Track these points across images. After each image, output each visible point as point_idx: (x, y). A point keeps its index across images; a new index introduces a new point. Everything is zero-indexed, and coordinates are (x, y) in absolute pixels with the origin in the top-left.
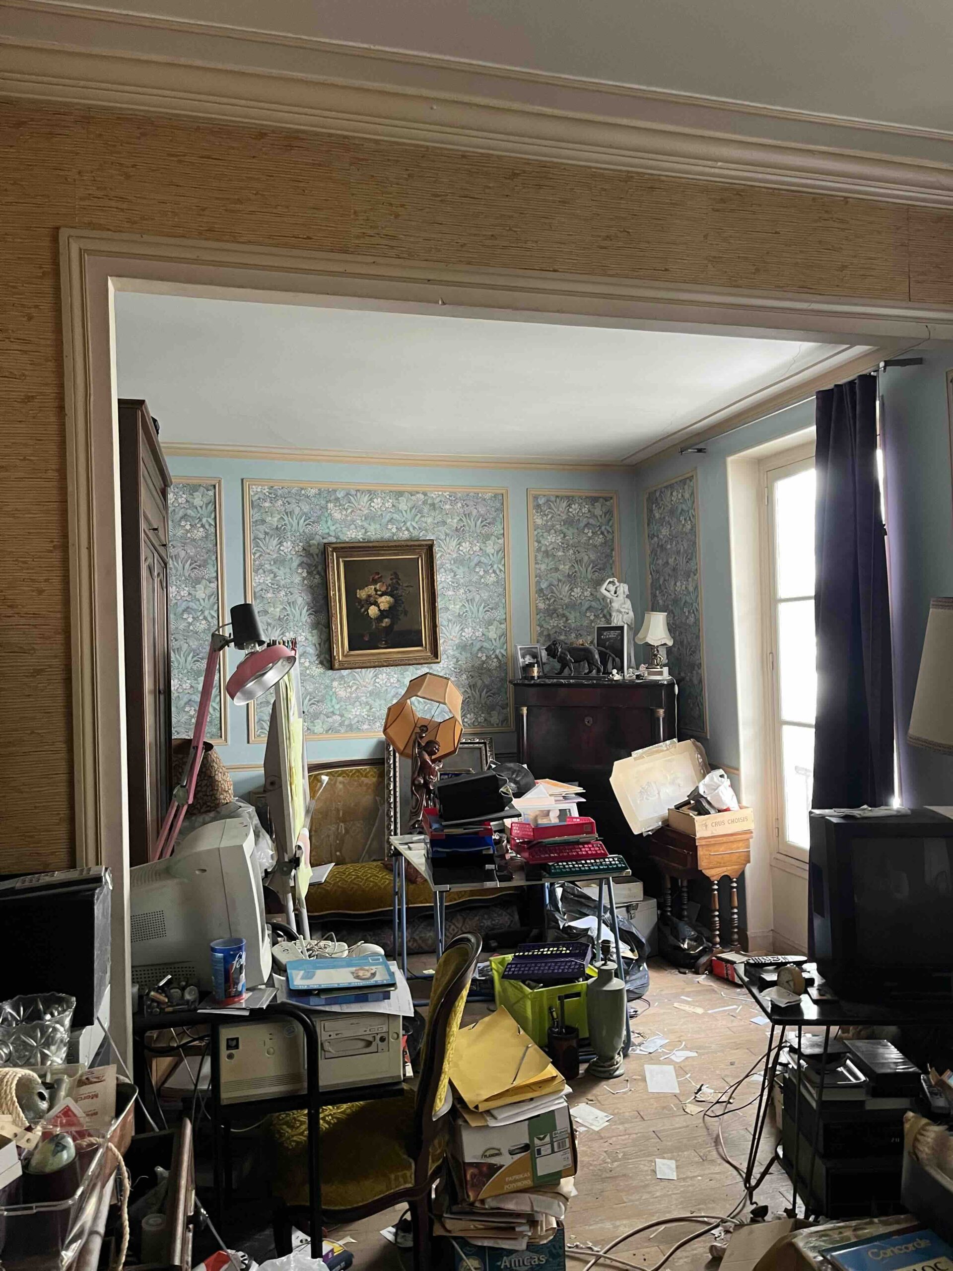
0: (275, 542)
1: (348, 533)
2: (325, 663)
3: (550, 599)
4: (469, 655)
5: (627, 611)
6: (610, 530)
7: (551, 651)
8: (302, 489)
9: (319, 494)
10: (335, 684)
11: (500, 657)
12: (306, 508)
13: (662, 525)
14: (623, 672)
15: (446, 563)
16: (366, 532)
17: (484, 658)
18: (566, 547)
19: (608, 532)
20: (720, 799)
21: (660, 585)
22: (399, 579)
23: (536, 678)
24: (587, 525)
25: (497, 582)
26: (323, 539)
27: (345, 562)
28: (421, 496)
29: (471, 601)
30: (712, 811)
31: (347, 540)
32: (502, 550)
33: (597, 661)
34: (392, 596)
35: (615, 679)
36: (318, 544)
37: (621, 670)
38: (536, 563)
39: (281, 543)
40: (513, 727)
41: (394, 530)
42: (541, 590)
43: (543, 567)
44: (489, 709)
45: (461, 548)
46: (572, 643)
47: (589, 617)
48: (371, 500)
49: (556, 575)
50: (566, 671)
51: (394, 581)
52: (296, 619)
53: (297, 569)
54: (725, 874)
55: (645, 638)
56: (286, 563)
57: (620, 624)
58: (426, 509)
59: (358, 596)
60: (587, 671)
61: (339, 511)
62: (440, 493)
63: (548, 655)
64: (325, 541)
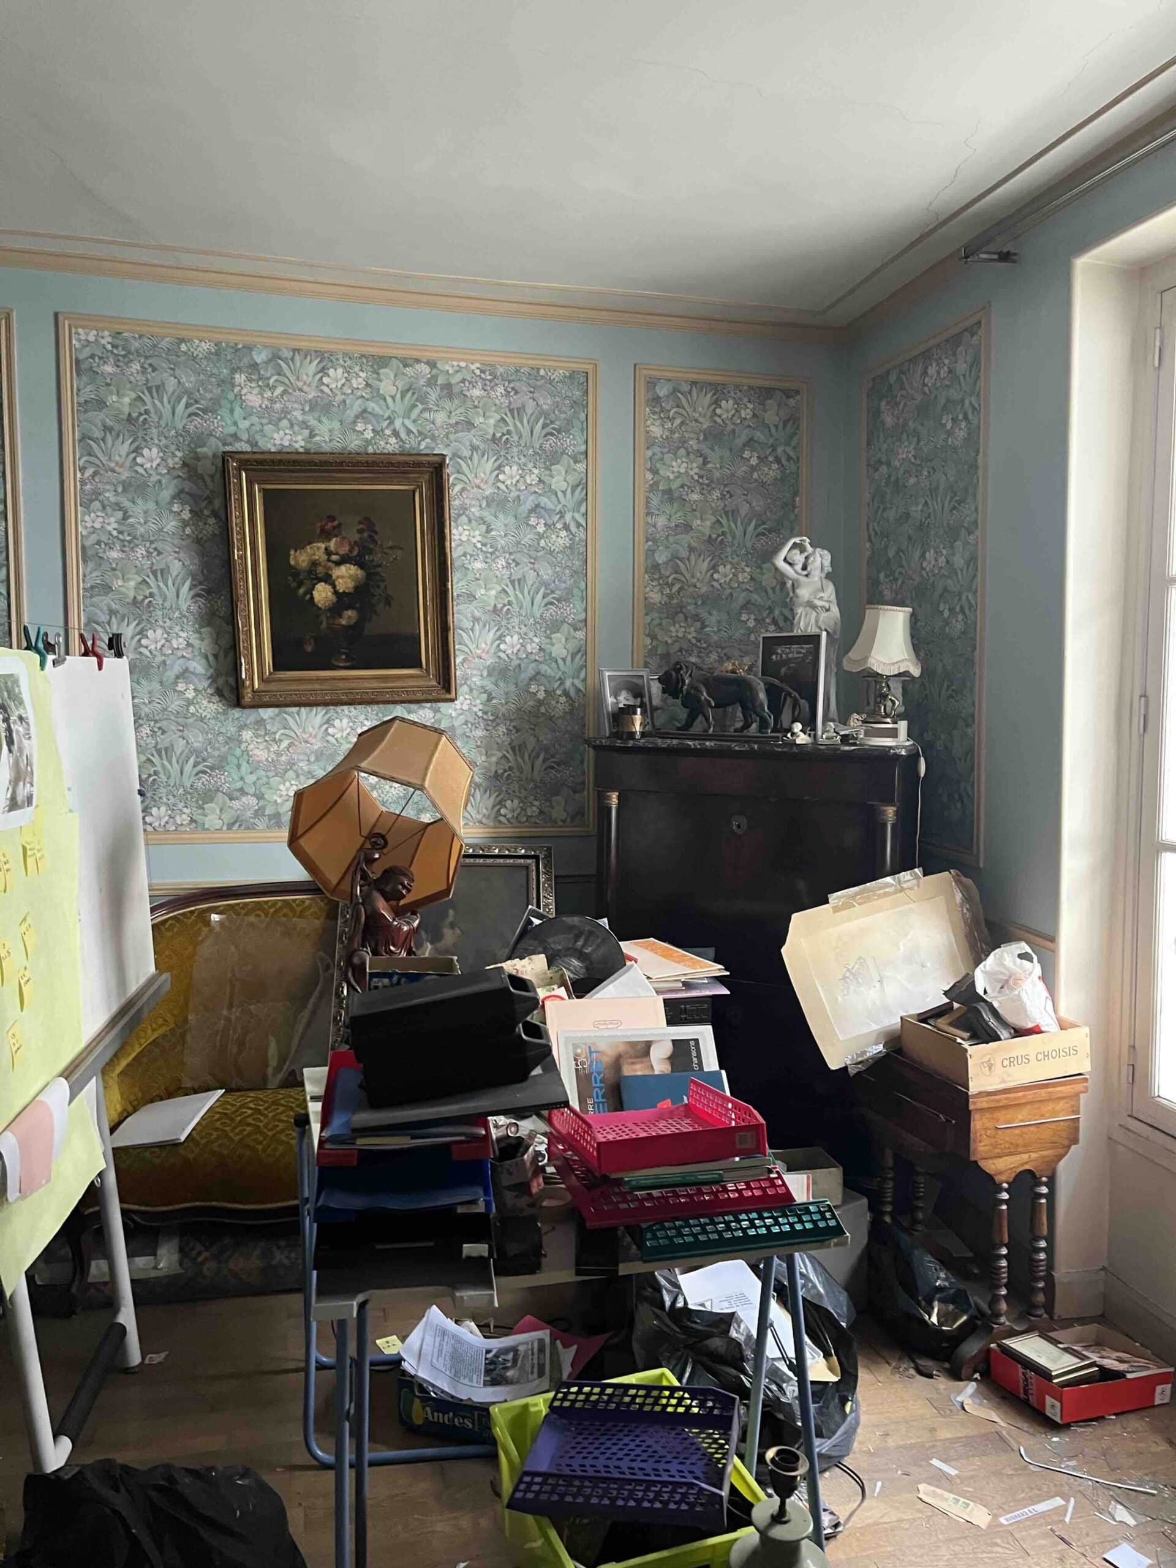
0: (125, 448)
1: (276, 436)
2: (227, 694)
3: (673, 585)
4: (512, 688)
5: (827, 605)
6: (791, 454)
7: (671, 684)
8: (182, 340)
9: (217, 354)
10: (247, 735)
11: (572, 693)
12: (189, 381)
13: (899, 440)
14: (814, 729)
15: (471, 506)
16: (312, 435)
17: (541, 695)
18: (706, 483)
19: (789, 459)
20: (1022, 1009)
21: (888, 561)
22: (376, 533)
23: (638, 736)
24: (750, 443)
25: (571, 548)
26: (224, 444)
27: (265, 493)
28: (425, 369)
29: (518, 583)
30: (1004, 1033)
31: (273, 450)
32: (582, 484)
33: (762, 705)
34: (361, 565)
35: (798, 742)
36: (214, 456)
37: (810, 725)
38: (648, 514)
39: (137, 451)
40: (592, 829)
41: (369, 435)
42: (656, 567)
43: (661, 521)
44: (549, 791)
45: (501, 477)
46: (711, 670)
47: (745, 622)
48: (323, 371)
49: (686, 539)
50: (698, 726)
51: (366, 535)
52: (167, 605)
53: (171, 503)
54: (1027, 1167)
55: (866, 659)
56: (149, 490)
57: (812, 630)
58: (433, 396)
59: (292, 562)
60: (739, 725)
61: (256, 391)
62: (463, 364)
63: (664, 691)
64: (228, 448)
